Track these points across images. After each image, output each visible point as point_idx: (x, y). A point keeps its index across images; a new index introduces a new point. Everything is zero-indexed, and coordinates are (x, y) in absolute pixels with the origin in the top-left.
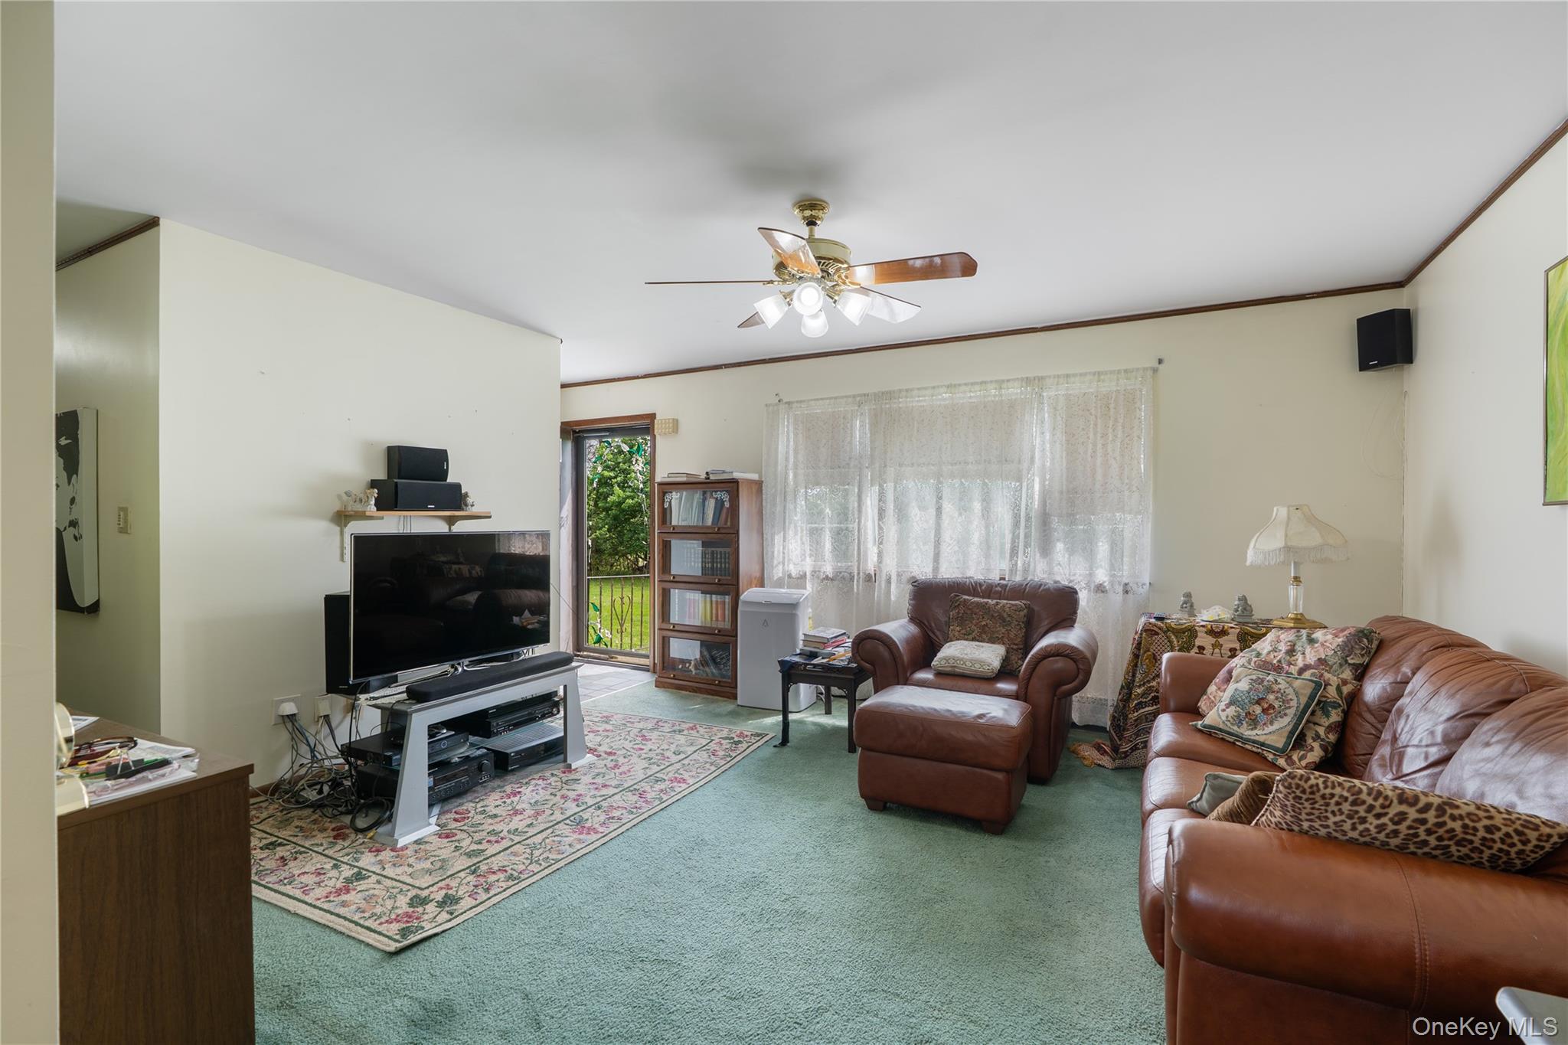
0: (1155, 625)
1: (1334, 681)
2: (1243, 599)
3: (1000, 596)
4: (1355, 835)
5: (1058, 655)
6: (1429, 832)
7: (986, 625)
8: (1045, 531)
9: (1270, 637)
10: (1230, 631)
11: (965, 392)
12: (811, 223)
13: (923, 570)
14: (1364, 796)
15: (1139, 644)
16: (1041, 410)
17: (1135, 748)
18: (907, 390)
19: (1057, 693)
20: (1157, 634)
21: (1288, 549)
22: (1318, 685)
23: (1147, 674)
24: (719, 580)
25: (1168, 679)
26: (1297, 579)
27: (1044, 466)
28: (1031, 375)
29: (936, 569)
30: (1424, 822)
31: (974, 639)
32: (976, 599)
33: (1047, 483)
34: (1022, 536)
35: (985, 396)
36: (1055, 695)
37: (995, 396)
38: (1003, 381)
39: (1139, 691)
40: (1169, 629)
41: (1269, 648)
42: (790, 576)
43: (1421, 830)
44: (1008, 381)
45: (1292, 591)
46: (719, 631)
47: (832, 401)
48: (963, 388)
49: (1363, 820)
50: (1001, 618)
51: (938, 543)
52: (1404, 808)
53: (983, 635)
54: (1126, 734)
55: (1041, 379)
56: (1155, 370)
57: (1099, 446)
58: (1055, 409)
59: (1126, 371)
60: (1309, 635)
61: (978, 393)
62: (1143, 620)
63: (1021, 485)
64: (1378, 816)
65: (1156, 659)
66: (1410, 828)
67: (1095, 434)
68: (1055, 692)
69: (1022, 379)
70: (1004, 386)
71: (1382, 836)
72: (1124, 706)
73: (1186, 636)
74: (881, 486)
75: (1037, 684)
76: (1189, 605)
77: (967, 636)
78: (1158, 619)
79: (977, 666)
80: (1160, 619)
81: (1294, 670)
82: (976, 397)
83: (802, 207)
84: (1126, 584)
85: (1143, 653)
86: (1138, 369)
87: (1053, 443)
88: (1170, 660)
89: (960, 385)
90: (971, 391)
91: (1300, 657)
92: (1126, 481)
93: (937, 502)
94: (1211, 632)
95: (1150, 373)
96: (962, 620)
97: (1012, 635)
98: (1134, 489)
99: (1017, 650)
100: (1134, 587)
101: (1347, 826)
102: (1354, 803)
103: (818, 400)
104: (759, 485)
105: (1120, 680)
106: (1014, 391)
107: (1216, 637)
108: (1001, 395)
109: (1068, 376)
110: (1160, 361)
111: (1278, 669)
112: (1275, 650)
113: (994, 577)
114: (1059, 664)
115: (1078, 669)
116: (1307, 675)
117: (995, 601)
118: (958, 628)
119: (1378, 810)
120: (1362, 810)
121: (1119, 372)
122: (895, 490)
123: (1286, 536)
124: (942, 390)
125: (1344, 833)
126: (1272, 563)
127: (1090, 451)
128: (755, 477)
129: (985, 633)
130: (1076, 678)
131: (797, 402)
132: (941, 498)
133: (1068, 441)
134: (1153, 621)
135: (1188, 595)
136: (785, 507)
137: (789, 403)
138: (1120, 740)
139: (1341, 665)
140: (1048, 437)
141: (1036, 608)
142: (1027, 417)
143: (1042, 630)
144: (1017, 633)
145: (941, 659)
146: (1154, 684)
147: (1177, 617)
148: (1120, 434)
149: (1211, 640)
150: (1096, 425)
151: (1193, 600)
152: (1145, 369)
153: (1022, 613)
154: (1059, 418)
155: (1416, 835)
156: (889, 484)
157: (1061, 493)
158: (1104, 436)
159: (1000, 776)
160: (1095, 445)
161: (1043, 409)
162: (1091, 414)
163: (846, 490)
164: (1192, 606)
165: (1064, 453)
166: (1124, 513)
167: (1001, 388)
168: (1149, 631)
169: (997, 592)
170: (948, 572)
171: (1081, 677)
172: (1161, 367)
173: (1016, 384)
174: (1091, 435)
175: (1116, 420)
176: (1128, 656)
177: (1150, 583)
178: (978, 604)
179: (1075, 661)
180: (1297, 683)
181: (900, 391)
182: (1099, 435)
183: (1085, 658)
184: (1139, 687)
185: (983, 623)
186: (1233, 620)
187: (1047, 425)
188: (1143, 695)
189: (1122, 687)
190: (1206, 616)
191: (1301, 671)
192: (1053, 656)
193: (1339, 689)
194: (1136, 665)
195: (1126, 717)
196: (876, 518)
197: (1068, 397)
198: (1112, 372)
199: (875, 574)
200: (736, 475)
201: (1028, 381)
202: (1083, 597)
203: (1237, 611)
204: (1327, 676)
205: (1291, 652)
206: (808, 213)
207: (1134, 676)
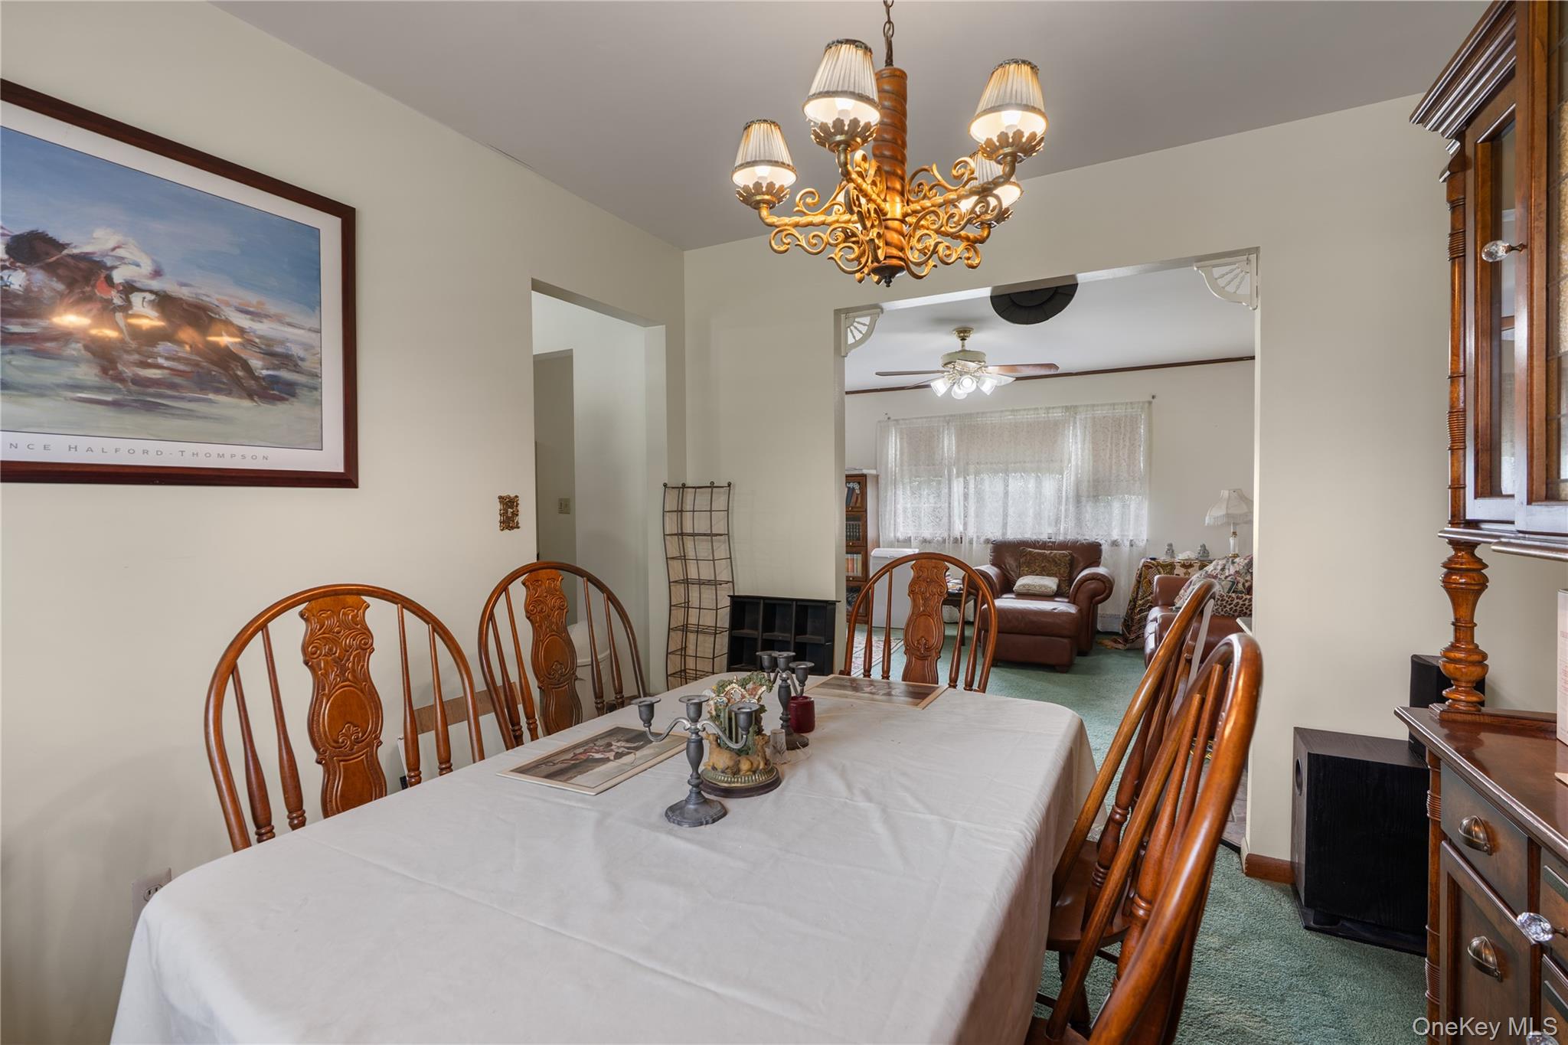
0: (1150, 563)
1: (1242, 580)
2: (1204, 546)
3: (1051, 548)
4: (1223, 613)
5: (1094, 579)
6: (1247, 609)
7: (1045, 566)
8: (1078, 507)
9: (1214, 563)
10: (1195, 565)
11: (1023, 415)
12: (963, 339)
13: (995, 533)
14: (1225, 598)
15: (1141, 574)
16: (1075, 428)
17: (1138, 637)
18: (983, 413)
19: (1094, 601)
20: (1151, 568)
21: (1228, 515)
22: (1233, 583)
23: (1145, 592)
24: (853, 544)
25: (1158, 590)
26: (1234, 533)
27: (1077, 464)
28: (1069, 404)
29: (1004, 534)
30: (1244, 605)
31: (1037, 575)
32: (1037, 551)
33: (1079, 476)
34: (1063, 510)
35: (1037, 418)
36: (1091, 602)
37: (1044, 417)
38: (1049, 408)
39: (1140, 602)
40: (1159, 564)
41: (1212, 568)
42: (898, 541)
43: (1244, 608)
44: (1053, 408)
45: (1232, 541)
46: (853, 578)
47: (929, 419)
48: (1022, 412)
49: (1225, 607)
50: (1053, 561)
51: (1005, 515)
52: (1238, 600)
53: (1044, 572)
54: (1133, 628)
55: (1076, 407)
56: (1150, 403)
57: (1114, 451)
58: (1085, 427)
59: (1131, 403)
60: (1232, 560)
61: (1033, 416)
62: (1143, 561)
63: (1062, 478)
64: (1230, 604)
65: (1150, 583)
66: (1240, 607)
67: (1111, 444)
68: (1092, 600)
69: (1063, 407)
70: (1051, 411)
71: (1231, 612)
72: (1132, 613)
73: (1170, 567)
74: (965, 478)
75: (1081, 597)
76: (1171, 551)
77: (1033, 573)
78: (1151, 559)
79: (1043, 588)
80: (1154, 559)
81: (1223, 577)
82: (1031, 418)
83: (959, 332)
84: (1131, 541)
85: (1142, 579)
86: (1139, 402)
87: (1083, 450)
88: (1159, 579)
89: (1019, 410)
90: (1027, 415)
91: (1227, 571)
92: (1132, 474)
93: (1005, 489)
94: (1184, 566)
95: (1147, 405)
96: (1028, 564)
97: (1062, 572)
98: (1137, 479)
99: (1065, 580)
100: (1137, 542)
101: (1220, 610)
102: (1222, 601)
103: (918, 418)
104: (877, 477)
105: (1129, 597)
106: (1057, 414)
107: (1187, 568)
108: (1048, 417)
109: (1094, 406)
110: (1153, 397)
111: (1215, 577)
112: (1215, 569)
113: (1044, 537)
114: (1093, 585)
115: (1106, 587)
116: (1229, 579)
117: (1049, 552)
118: (1027, 569)
119: (1229, 602)
120: (1224, 602)
121: (1127, 403)
122: (975, 481)
123: (1227, 508)
124: (1008, 413)
125: (1219, 613)
126: (1219, 523)
127: (1108, 455)
128: (874, 472)
129: (1044, 571)
130: (1105, 591)
131: (903, 419)
132: (1008, 486)
133: (1093, 448)
134: (1149, 560)
135: (1170, 545)
136: (895, 493)
137: (897, 420)
138: (1129, 633)
139: (1246, 573)
140: (1079, 446)
141: (1075, 555)
142: (1066, 432)
143: (1079, 569)
144: (1064, 570)
145: (1020, 586)
146: (1149, 598)
147: (1163, 558)
148: (1128, 444)
149: (1184, 570)
150: (1112, 438)
151: (1174, 548)
152: (1144, 403)
153: (1067, 559)
154: (1087, 433)
155: (1243, 610)
156: (971, 476)
157: (1089, 481)
158: (1117, 444)
159: (1065, 641)
160: (1111, 450)
161: (1076, 427)
162: (1108, 431)
163: (940, 481)
164: (1173, 552)
165: (1091, 457)
166: (1130, 495)
167: (1048, 413)
168: (1147, 566)
169: (1049, 546)
170: (1013, 534)
171: (1107, 591)
172: (1154, 401)
173: (1059, 410)
174: (1109, 444)
175: (1125, 435)
176: (1134, 581)
177: (1147, 540)
178: (1038, 554)
179: (1104, 582)
180: (1223, 583)
181: (978, 413)
182: (1114, 445)
183: (1109, 580)
184: (1141, 600)
185: (1043, 565)
186: (1197, 559)
187: (1079, 439)
188: (1143, 605)
189: (1131, 601)
190: (1181, 556)
191: (1226, 577)
192: (1091, 580)
193: (1243, 585)
194: (1139, 587)
195: (1132, 619)
196: (962, 498)
197: (1094, 418)
198: (1122, 404)
199: (961, 538)
200: (865, 471)
201: (1067, 408)
202: (1105, 548)
203: (1199, 553)
204: (1238, 578)
205: (1223, 569)
206: (962, 335)
207: (1137, 594)
